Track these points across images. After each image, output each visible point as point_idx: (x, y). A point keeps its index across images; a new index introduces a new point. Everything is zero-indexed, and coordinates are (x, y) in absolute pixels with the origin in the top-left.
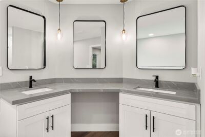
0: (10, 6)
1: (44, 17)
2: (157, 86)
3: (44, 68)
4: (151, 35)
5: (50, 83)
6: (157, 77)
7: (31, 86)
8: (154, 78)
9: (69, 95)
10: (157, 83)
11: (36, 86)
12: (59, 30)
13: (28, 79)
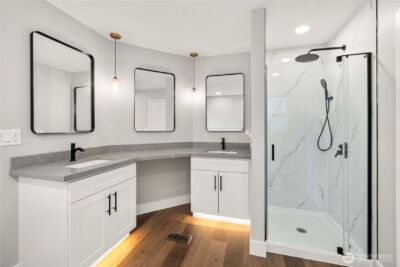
0: (38, 32)
1: (91, 57)
2: (224, 148)
3: (92, 131)
4: (218, 93)
5: (101, 153)
6: (224, 139)
7: (73, 159)
8: (221, 141)
9: (134, 166)
10: (224, 145)
11: (80, 158)
12: (115, 78)
13: (69, 149)
